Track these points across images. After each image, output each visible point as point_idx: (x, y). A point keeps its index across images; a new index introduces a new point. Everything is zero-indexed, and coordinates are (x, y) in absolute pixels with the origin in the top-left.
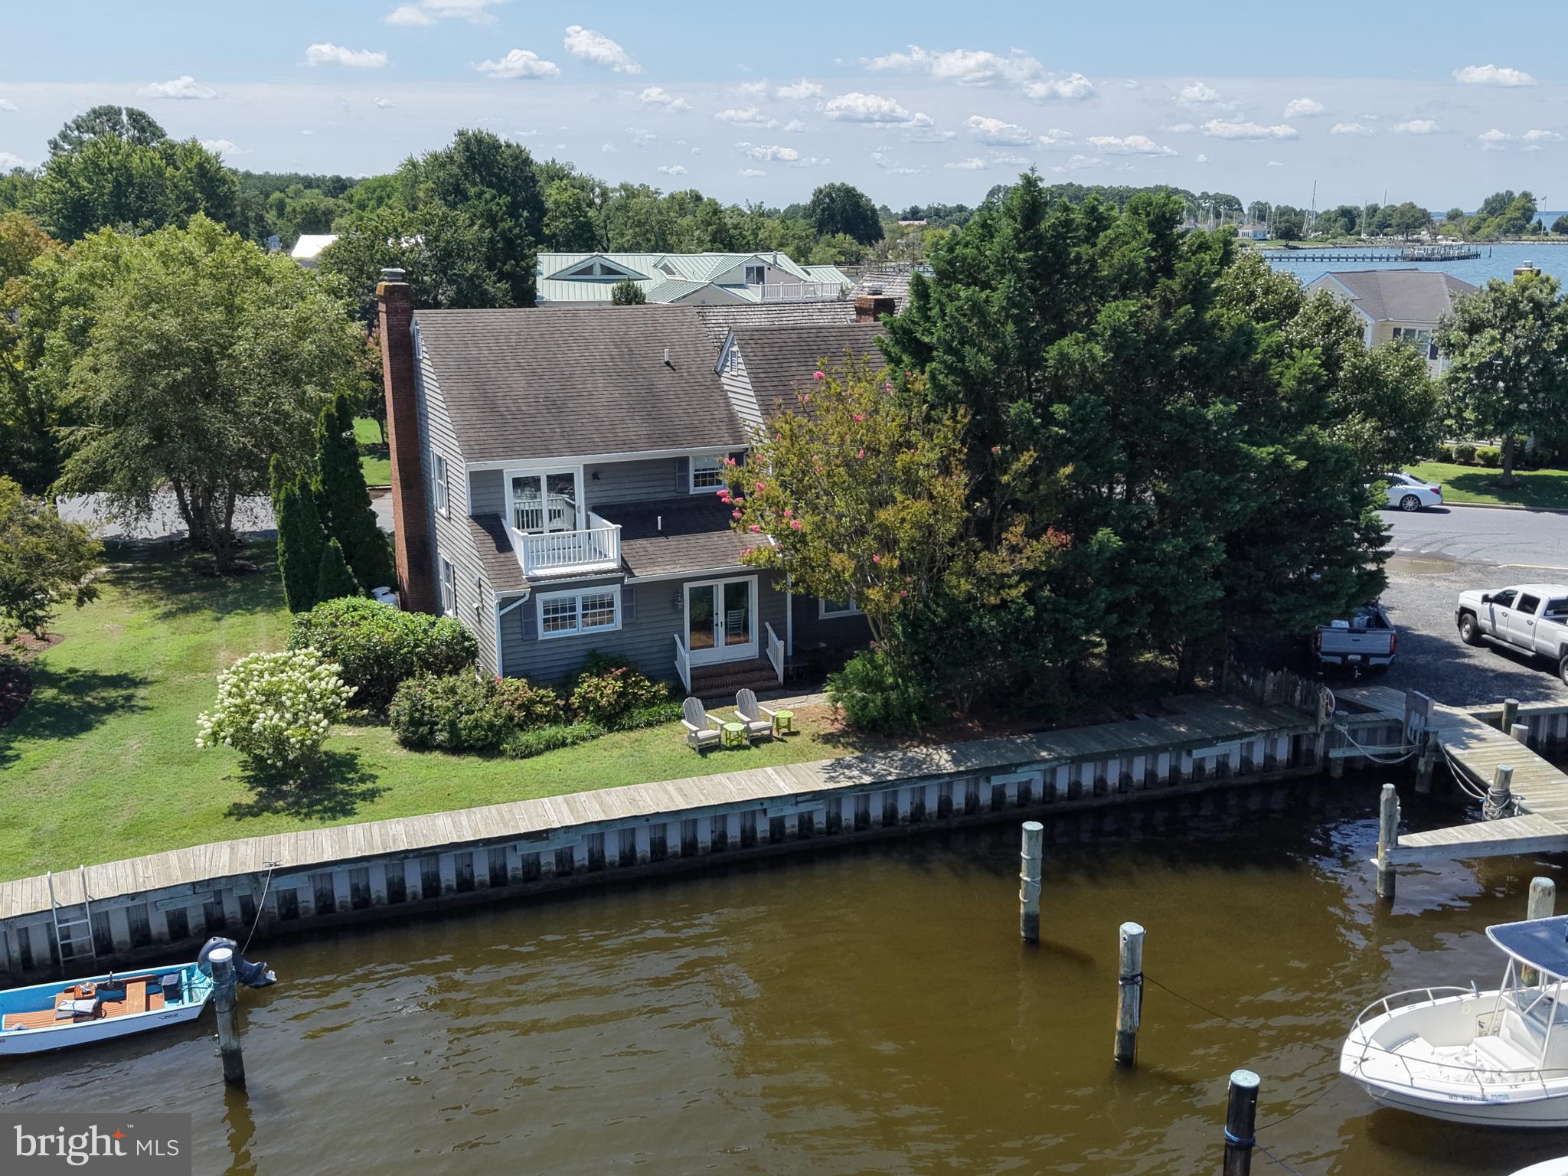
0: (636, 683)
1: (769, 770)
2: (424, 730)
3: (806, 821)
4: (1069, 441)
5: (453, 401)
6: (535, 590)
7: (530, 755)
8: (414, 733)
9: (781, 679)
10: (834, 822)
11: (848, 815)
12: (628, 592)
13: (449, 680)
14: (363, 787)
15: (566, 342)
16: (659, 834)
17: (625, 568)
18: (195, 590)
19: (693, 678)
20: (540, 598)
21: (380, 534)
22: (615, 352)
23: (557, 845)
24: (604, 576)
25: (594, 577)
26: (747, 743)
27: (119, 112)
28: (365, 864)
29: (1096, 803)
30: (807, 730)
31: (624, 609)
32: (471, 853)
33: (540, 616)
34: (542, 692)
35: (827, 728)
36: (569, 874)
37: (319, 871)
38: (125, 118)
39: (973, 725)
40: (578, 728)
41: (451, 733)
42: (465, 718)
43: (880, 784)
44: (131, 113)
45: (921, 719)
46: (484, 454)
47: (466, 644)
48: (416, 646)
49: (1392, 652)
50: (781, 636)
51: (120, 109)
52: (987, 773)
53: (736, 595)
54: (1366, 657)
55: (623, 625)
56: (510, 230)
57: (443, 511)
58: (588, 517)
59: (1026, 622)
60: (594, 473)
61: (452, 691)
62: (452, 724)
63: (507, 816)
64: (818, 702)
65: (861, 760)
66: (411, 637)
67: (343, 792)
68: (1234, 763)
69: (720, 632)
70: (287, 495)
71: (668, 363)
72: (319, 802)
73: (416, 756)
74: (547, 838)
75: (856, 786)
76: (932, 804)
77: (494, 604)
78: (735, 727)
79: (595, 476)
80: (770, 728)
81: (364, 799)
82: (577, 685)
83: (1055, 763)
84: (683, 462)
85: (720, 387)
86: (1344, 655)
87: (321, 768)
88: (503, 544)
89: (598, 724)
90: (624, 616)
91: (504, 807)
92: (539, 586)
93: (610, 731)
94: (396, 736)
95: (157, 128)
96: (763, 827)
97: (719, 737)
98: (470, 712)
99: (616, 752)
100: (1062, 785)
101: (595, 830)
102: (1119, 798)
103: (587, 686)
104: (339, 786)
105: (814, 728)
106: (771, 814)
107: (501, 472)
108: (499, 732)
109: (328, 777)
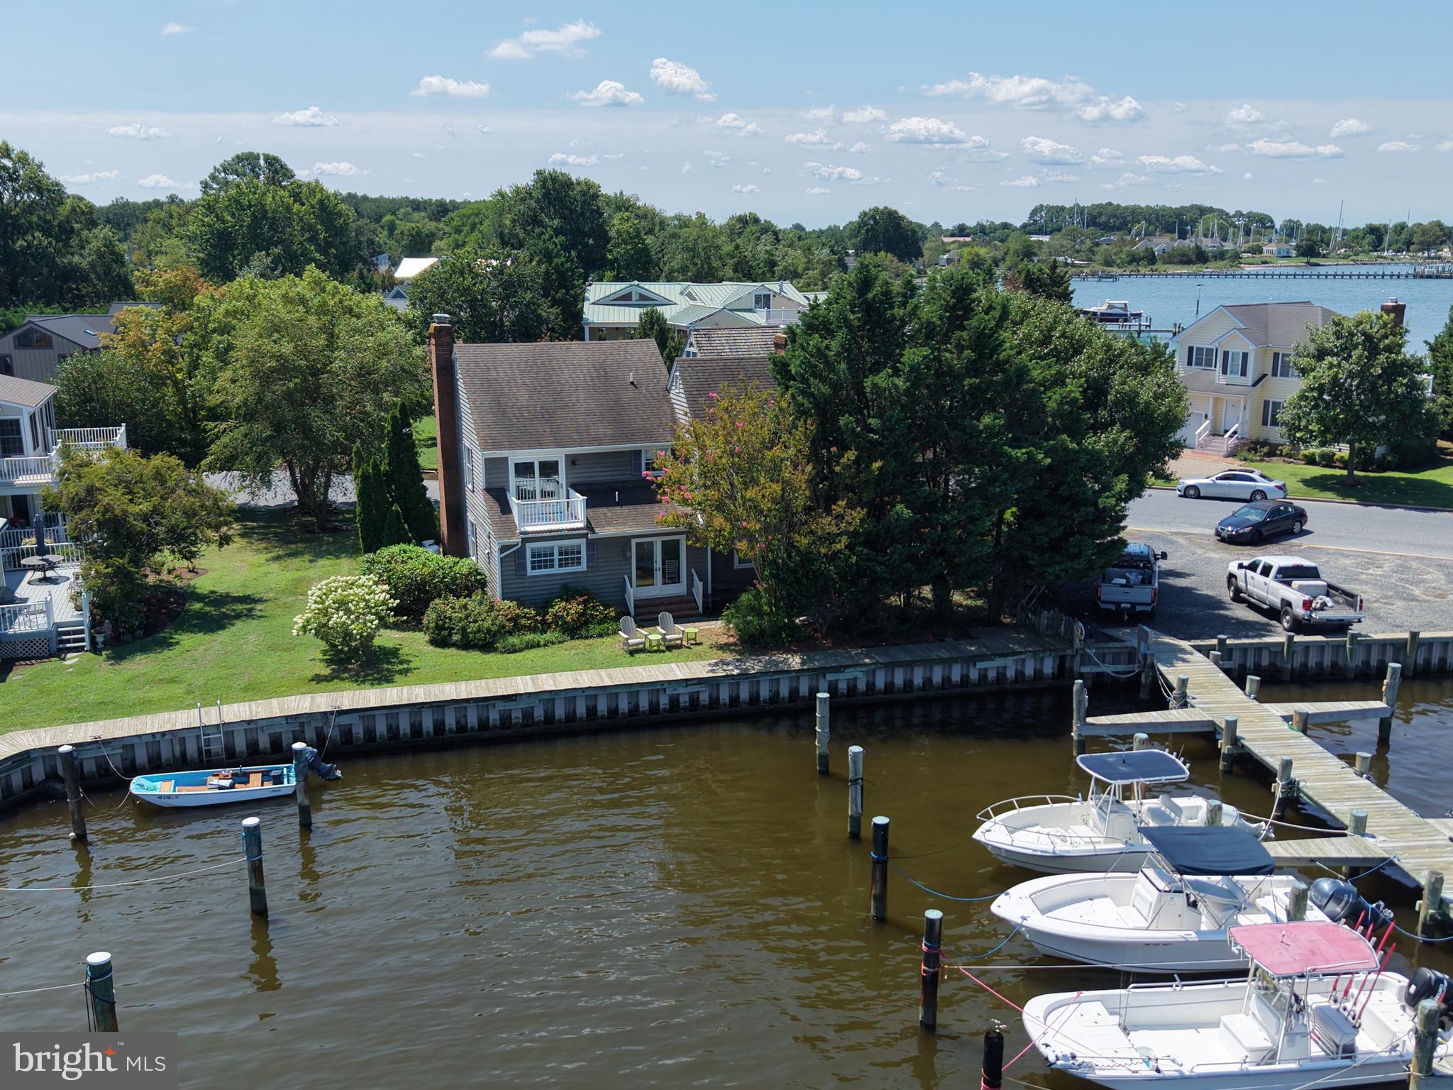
0: (594, 607)
1: (673, 665)
2: (445, 633)
3: (694, 699)
4: (881, 444)
5: (476, 409)
6: (524, 541)
7: (515, 651)
8: (438, 635)
9: (701, 610)
10: (714, 701)
11: (724, 695)
12: (591, 544)
13: (463, 601)
14: (401, 667)
15: (560, 367)
16: (593, 703)
17: (589, 527)
18: (300, 542)
19: (635, 607)
20: (529, 546)
21: (428, 502)
22: (595, 374)
23: (523, 704)
24: (574, 532)
25: (567, 532)
26: (664, 648)
27: (258, 157)
28: (396, 711)
29: (904, 696)
30: (707, 643)
31: (588, 556)
32: (466, 707)
33: (529, 559)
34: (526, 610)
35: (724, 640)
36: (531, 725)
37: (367, 713)
38: (262, 162)
39: (827, 643)
40: (549, 636)
41: (462, 635)
42: (472, 625)
43: (744, 675)
44: (267, 158)
45: (788, 636)
46: (495, 446)
47: (478, 577)
48: (444, 577)
49: (1153, 602)
50: (703, 578)
51: (258, 155)
52: (823, 671)
53: (671, 551)
54: (1134, 605)
55: (588, 567)
56: (562, 264)
57: (470, 486)
58: (568, 491)
59: (850, 567)
60: (573, 461)
61: (465, 607)
62: (464, 629)
63: (491, 686)
64: (717, 625)
65: (738, 660)
66: (441, 571)
67: (388, 670)
68: (1011, 673)
69: (658, 575)
70: (363, 473)
71: (632, 383)
72: (370, 675)
73: (439, 650)
74: (516, 700)
75: (727, 676)
76: (784, 691)
77: (496, 549)
78: (655, 637)
79: (573, 463)
80: (681, 639)
81: (401, 674)
82: (552, 607)
83: (873, 667)
84: (637, 453)
85: (669, 400)
86: (1118, 604)
87: (375, 655)
88: (506, 509)
89: (564, 633)
90: (588, 562)
91: (491, 681)
92: (528, 538)
93: (572, 638)
94: (427, 638)
95: (287, 169)
96: (664, 701)
97: (644, 643)
98: (475, 621)
99: (573, 652)
100: (880, 683)
101: (547, 696)
102: (923, 694)
103: (558, 607)
104: (385, 666)
105: (714, 640)
106: (669, 692)
107: (506, 458)
108: (495, 635)
109: (381, 661)
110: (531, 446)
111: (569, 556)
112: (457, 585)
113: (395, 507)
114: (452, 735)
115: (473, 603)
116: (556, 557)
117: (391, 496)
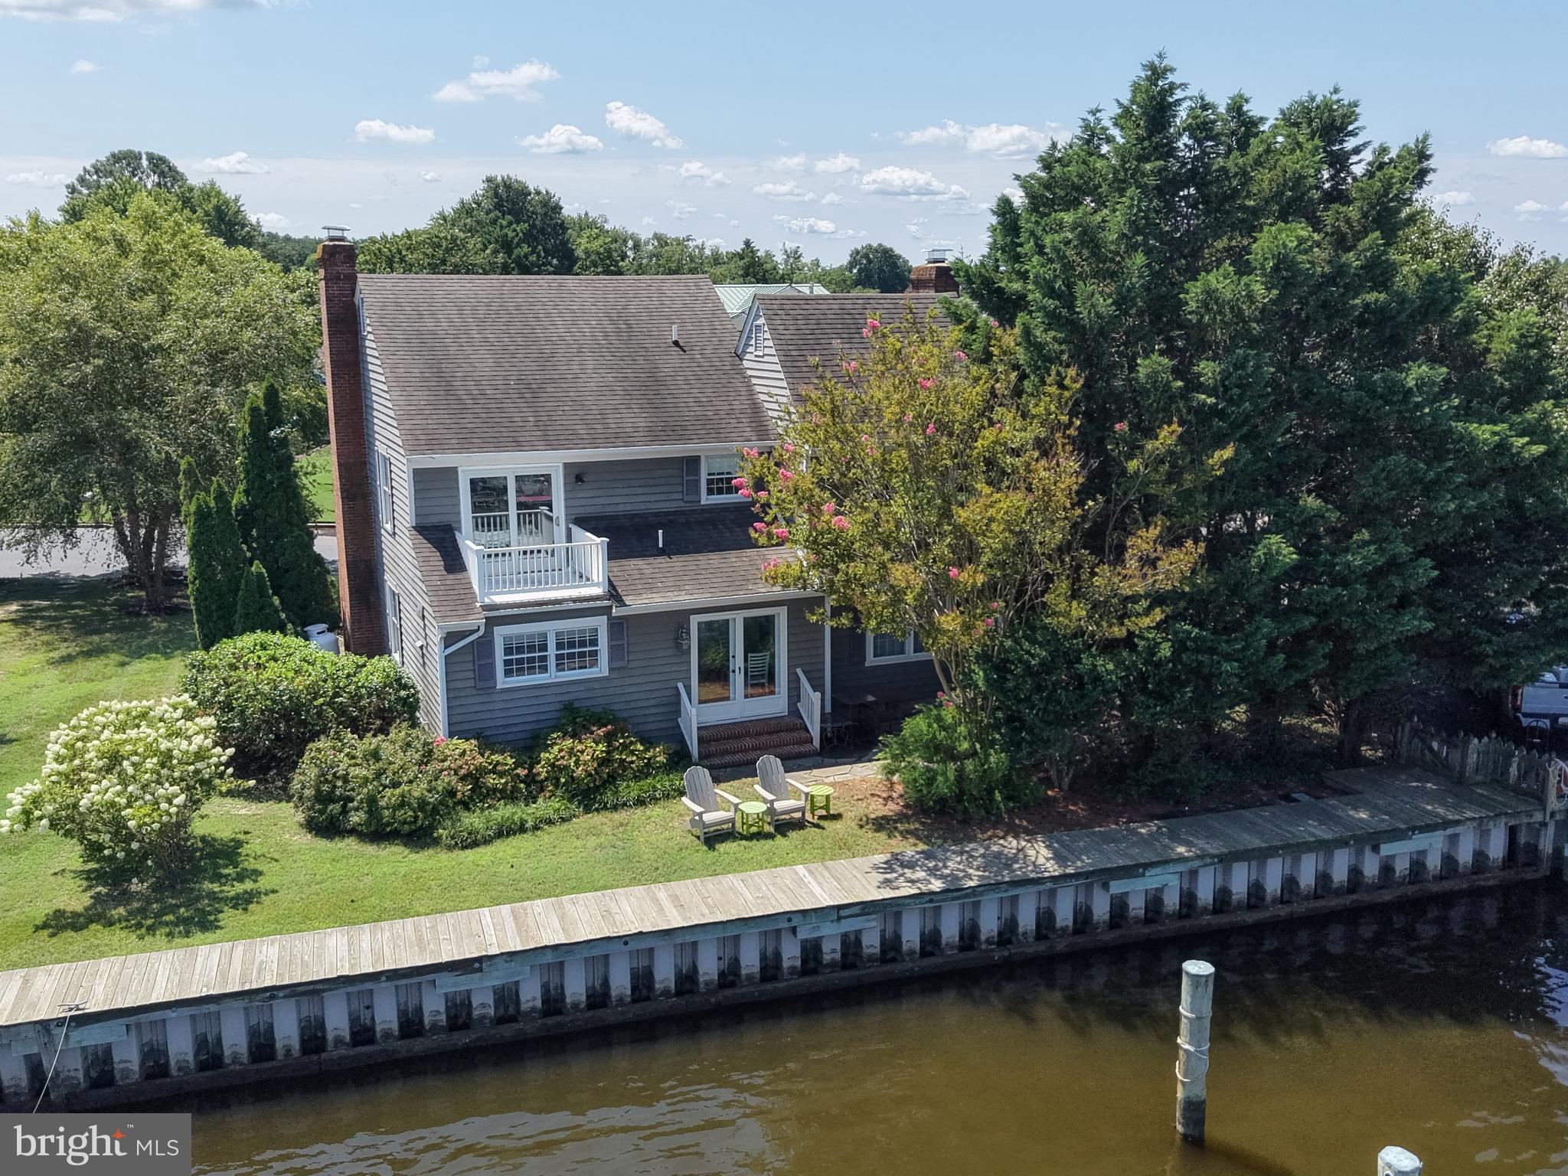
0: (625, 746)
1: (800, 869)
2: (335, 808)
3: (851, 944)
5: (397, 382)
6: (491, 622)
7: (475, 844)
8: (321, 812)
9: (817, 743)
10: (891, 946)
11: (911, 935)
12: (617, 626)
13: (371, 742)
14: (240, 888)
15: (548, 315)
16: (644, 962)
17: (614, 594)
19: (700, 740)
20: (500, 632)
21: (319, 560)
22: (610, 328)
23: (495, 979)
24: (585, 605)
25: (572, 606)
26: (771, 829)
27: (138, 157)
28: (213, 1008)
29: (1250, 918)
30: (852, 813)
31: (611, 648)
32: (371, 991)
33: (500, 657)
34: (496, 757)
35: (878, 809)
36: (513, 1019)
37: (144, 1017)
38: (145, 163)
39: (1078, 809)
40: (544, 806)
41: (370, 812)
42: (388, 792)
43: (954, 892)
44: (151, 157)
45: (1007, 798)
46: (433, 444)
47: (403, 693)
48: (336, 695)
50: (817, 686)
51: (140, 154)
52: (1104, 876)
53: (759, 634)
55: (611, 670)
57: (388, 527)
58: (569, 531)
59: (1159, 665)
60: (577, 475)
61: (375, 755)
62: (372, 801)
63: (427, 935)
64: (866, 773)
65: (928, 856)
66: (330, 684)
67: (213, 896)
68: (1434, 863)
69: (738, 680)
70: (199, 507)
71: (676, 343)
72: (172, 909)
73: (322, 843)
74: (480, 970)
75: (922, 894)
76: (1027, 920)
77: (436, 640)
78: (754, 808)
79: (579, 478)
80: (802, 810)
81: (235, 907)
82: (546, 748)
83: (1197, 863)
84: (693, 463)
85: (741, 372)
87: (191, 859)
88: (454, 562)
89: (570, 800)
90: (611, 660)
91: (425, 922)
92: (497, 617)
93: (588, 810)
94: (300, 817)
95: (177, 172)
96: (791, 954)
97: (733, 821)
98: (395, 785)
99: (592, 842)
100: (1205, 894)
101: (549, 958)
102: (1283, 911)
103: (558, 750)
104: (207, 886)
105: (861, 809)
106: (804, 934)
107: (454, 470)
108: (435, 810)
109: (197, 873)
110: (498, 446)
111: (578, 650)
112: (361, 710)
113: (257, 567)
114: (342, 1051)
115: (391, 745)
116: (552, 651)
117: (250, 548)
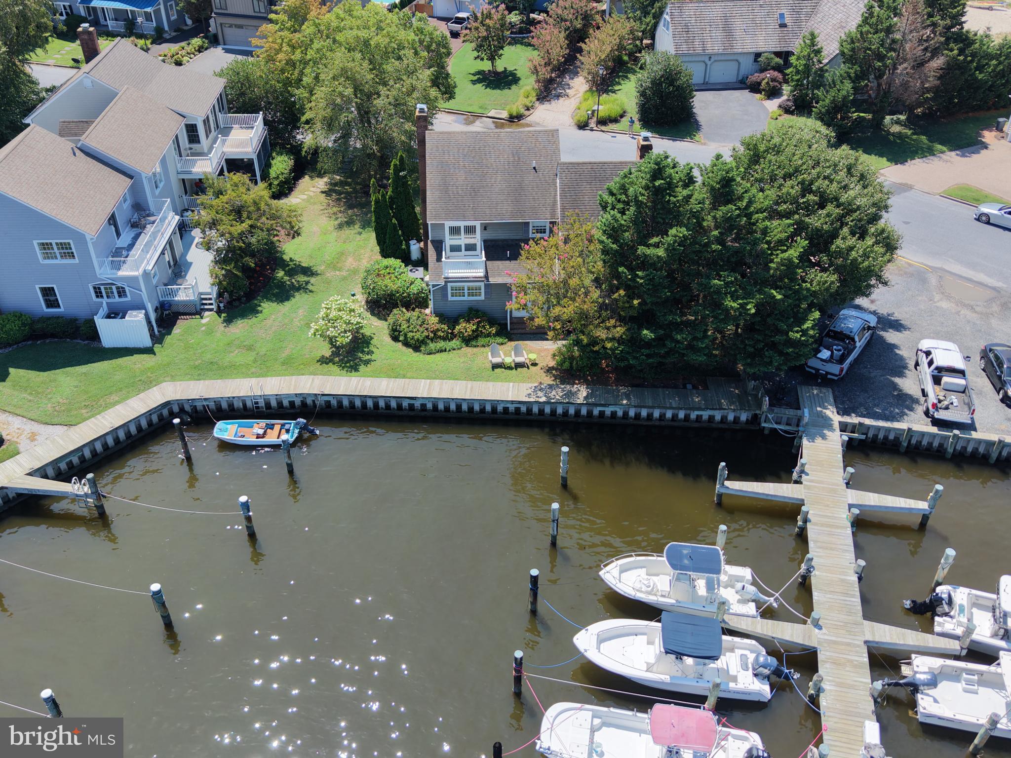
0: (483, 326)
1: (511, 384)
3: (517, 409)
6: (445, 282)
7: (430, 354)
8: (394, 332)
10: (530, 412)
11: (535, 410)
12: (488, 286)
13: (409, 314)
14: (367, 357)
16: (459, 407)
17: (486, 277)
20: (449, 285)
23: (420, 402)
24: (476, 279)
25: (473, 279)
26: (513, 367)
29: (647, 422)
30: (541, 364)
31: (485, 292)
32: (391, 400)
33: (449, 292)
34: (443, 325)
35: (552, 362)
39: (612, 377)
40: (455, 343)
41: (405, 337)
42: (410, 333)
43: (549, 402)
46: (437, 217)
49: (840, 375)
54: (827, 373)
55: (485, 298)
58: (481, 244)
60: (484, 227)
61: (409, 319)
63: (406, 386)
65: (550, 387)
67: (359, 359)
68: (718, 419)
70: (376, 199)
71: (534, 168)
72: (350, 361)
73: (394, 342)
74: (416, 400)
76: (571, 411)
78: (508, 360)
81: (364, 364)
82: (459, 324)
83: (628, 406)
84: (527, 224)
85: (555, 184)
86: (817, 370)
87: (359, 343)
88: (439, 257)
89: (462, 343)
90: (485, 295)
91: (408, 381)
92: (448, 280)
93: (467, 346)
94: (388, 332)
96: (500, 409)
97: (502, 363)
100: (632, 415)
101: (433, 400)
103: (462, 325)
104: (360, 354)
105: (546, 362)
107: (444, 224)
108: (422, 341)
109: (359, 349)
110: (459, 219)
111: (474, 291)
112: (410, 300)
113: (394, 221)
114: (383, 411)
115: (414, 316)
116: (466, 291)
117: (393, 212)
